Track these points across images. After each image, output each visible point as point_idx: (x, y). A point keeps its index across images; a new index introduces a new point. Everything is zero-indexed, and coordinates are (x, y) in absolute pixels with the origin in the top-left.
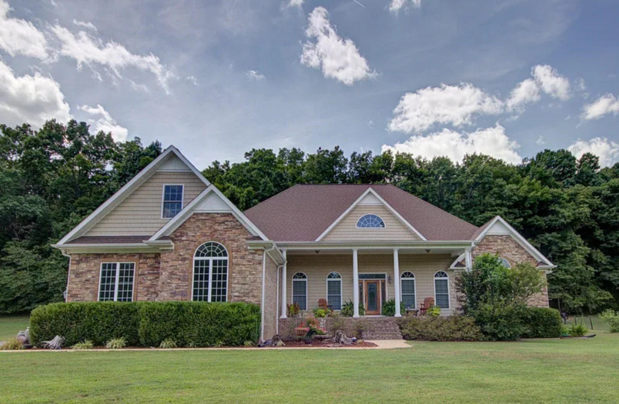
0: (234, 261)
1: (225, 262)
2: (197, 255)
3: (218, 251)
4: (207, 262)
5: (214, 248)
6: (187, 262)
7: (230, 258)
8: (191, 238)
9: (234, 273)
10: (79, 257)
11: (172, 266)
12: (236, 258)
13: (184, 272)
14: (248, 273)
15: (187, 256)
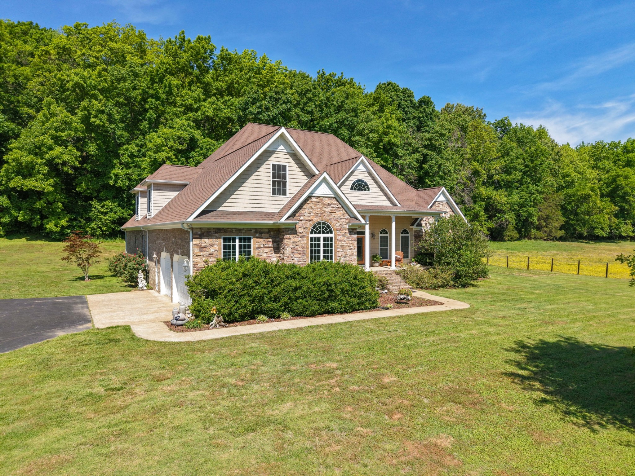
0: (338, 238)
1: (331, 238)
2: (312, 233)
3: (326, 229)
4: (319, 238)
5: (323, 227)
6: (305, 239)
7: (335, 235)
8: (307, 218)
9: (338, 248)
10: (201, 231)
11: (293, 242)
12: (339, 235)
13: (303, 248)
14: (348, 248)
15: (305, 234)
